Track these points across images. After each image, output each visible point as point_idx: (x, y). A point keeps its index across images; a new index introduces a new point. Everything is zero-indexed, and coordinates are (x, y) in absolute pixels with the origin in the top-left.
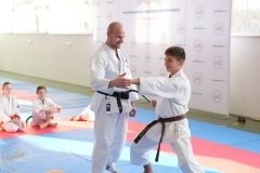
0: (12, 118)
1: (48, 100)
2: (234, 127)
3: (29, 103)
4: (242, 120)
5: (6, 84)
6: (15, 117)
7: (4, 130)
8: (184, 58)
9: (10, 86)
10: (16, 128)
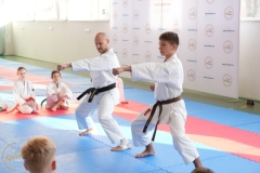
0: (27, 100)
1: (62, 84)
2: (242, 110)
3: (44, 87)
4: (251, 103)
5: (20, 69)
6: (30, 100)
7: (20, 112)
8: (178, 43)
9: (23, 71)
10: (30, 110)
